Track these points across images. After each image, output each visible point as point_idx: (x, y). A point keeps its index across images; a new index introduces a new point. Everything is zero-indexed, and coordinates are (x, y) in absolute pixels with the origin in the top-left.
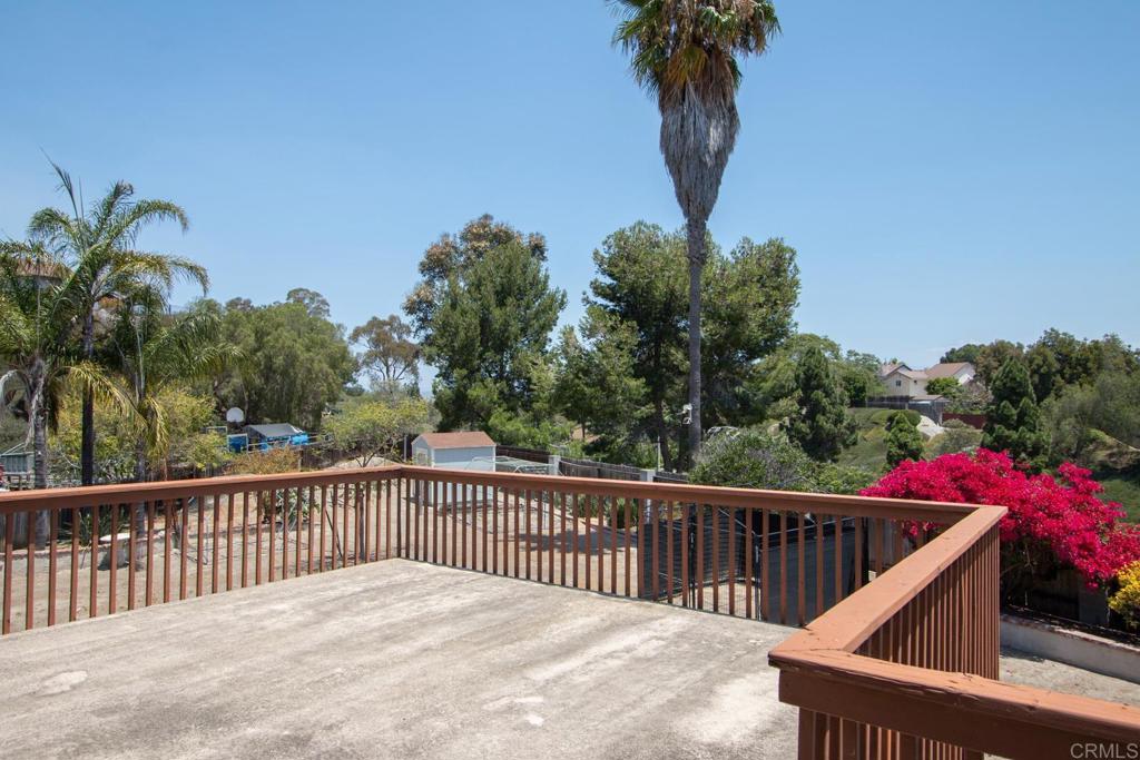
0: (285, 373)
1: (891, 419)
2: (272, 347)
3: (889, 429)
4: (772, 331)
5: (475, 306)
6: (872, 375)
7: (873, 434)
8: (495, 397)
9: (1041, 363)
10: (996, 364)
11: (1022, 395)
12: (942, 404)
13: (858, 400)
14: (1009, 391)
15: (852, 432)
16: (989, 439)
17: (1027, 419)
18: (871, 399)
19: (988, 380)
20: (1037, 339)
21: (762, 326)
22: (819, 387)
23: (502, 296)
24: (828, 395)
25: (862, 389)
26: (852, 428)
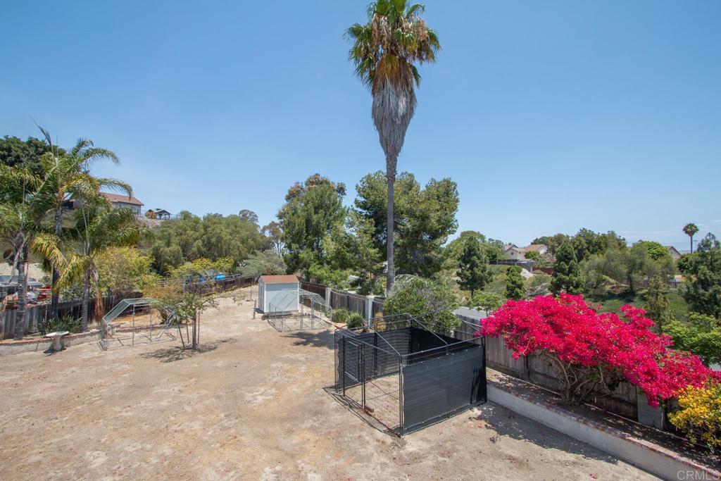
0: (216, 246)
1: (508, 270)
2: (211, 233)
3: (507, 274)
4: (443, 224)
5: (305, 214)
6: (500, 250)
7: (500, 276)
8: (312, 258)
9: (578, 244)
10: (557, 245)
11: (570, 259)
12: (532, 263)
13: (493, 261)
14: (564, 257)
15: (490, 276)
16: (555, 280)
17: (573, 270)
18: (500, 260)
19: (554, 252)
20: (576, 233)
21: (438, 221)
22: (475, 255)
23: (317, 209)
24: (479, 258)
25: (495, 256)
26: (490, 274)
